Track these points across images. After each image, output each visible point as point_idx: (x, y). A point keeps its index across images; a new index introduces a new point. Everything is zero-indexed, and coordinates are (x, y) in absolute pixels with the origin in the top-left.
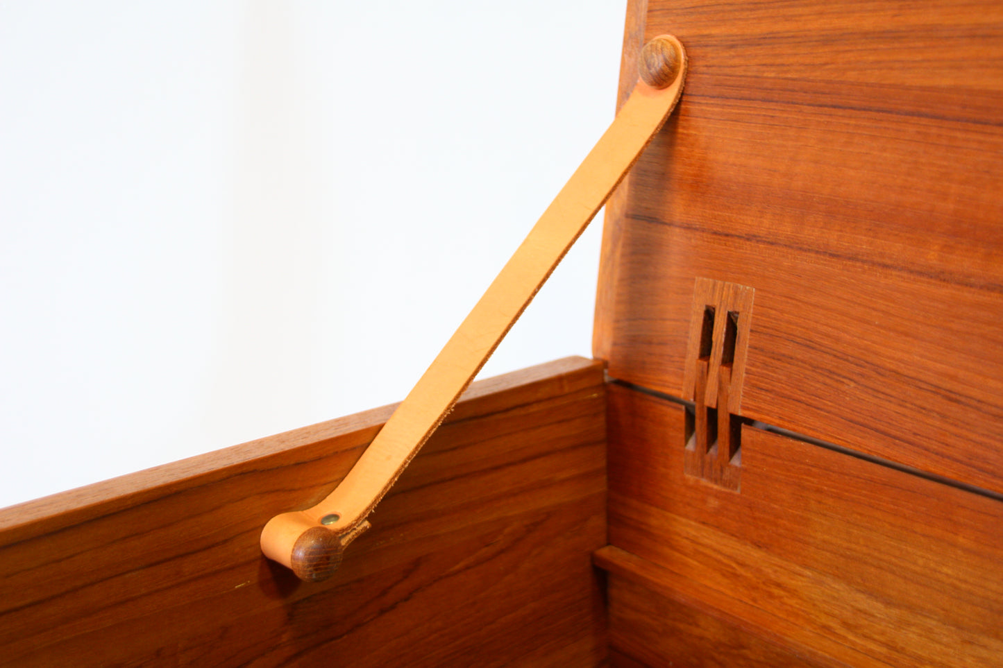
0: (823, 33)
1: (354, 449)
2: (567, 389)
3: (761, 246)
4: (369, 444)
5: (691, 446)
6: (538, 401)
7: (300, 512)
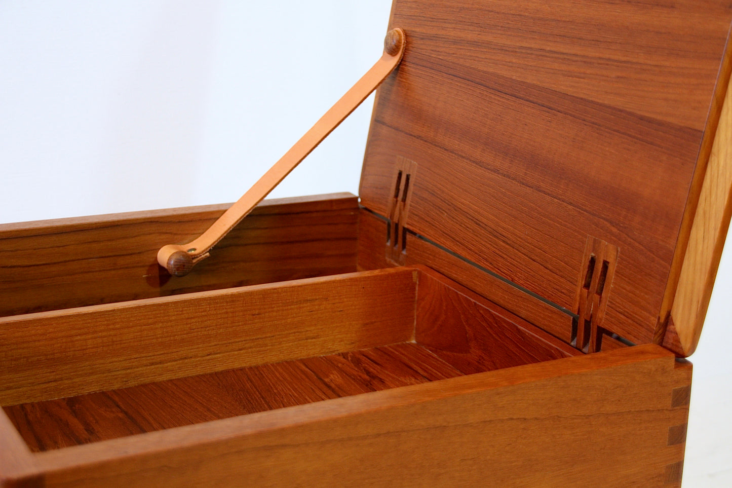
0: (454, 38)
1: (210, 219)
2: (335, 208)
3: (422, 142)
4: (218, 218)
5: (388, 244)
6: (317, 211)
7: (179, 245)
